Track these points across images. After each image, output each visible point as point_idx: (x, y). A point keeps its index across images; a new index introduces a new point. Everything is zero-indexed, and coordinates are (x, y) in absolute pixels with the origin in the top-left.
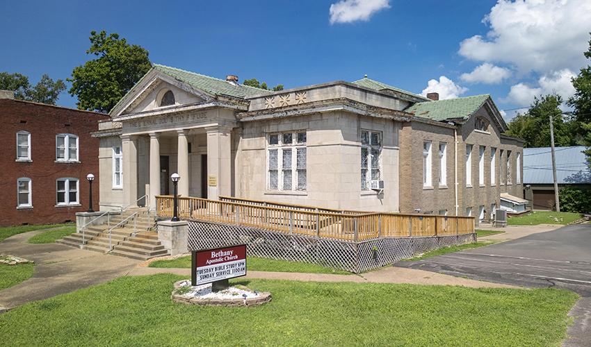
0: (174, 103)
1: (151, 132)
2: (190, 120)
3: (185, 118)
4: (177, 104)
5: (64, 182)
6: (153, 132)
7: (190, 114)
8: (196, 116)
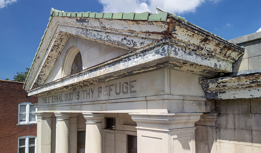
1: (57, 112)
2: (103, 96)
3: (96, 93)
5: (25, 139)
6: (60, 112)
7: (103, 85)
8: (113, 88)
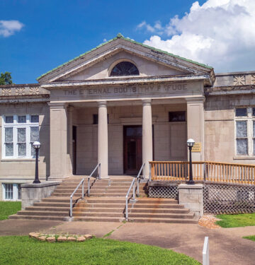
0: (138, 74)
1: (102, 101)
2: (162, 91)
3: (155, 89)
4: (142, 75)
6: (105, 100)
8: (171, 87)
